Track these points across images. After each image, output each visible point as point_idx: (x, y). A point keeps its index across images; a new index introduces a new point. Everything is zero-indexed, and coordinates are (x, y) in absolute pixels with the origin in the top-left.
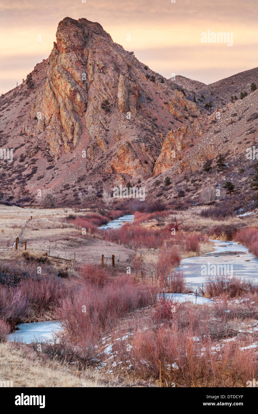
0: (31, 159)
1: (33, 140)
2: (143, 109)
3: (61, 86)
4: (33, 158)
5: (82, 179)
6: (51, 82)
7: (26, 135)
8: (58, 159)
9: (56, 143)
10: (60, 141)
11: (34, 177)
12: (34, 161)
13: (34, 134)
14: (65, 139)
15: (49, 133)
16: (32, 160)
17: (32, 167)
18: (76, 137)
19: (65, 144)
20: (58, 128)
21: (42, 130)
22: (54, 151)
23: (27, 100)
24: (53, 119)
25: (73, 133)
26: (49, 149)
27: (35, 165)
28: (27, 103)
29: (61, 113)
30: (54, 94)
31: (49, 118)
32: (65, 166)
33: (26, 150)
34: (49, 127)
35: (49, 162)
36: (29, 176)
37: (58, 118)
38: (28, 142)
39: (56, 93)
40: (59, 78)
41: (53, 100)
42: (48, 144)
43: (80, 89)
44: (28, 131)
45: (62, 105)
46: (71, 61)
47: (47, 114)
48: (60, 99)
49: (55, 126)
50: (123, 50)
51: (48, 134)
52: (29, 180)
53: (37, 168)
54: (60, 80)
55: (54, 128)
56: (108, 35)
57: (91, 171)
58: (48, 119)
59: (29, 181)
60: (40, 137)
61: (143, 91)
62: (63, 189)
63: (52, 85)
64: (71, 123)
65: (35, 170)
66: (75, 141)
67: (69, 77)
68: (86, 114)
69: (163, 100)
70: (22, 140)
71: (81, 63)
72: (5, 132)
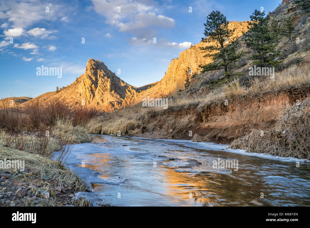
1: (76, 100)
2: (117, 91)
3: (87, 81)
6: (84, 80)
9: (84, 101)
13: (76, 98)
14: (87, 100)
15: (81, 97)
18: (91, 99)
19: (87, 102)
20: (85, 96)
21: (79, 97)
22: (83, 104)
23: (76, 87)
24: (83, 93)
25: (90, 98)
26: (81, 104)
29: (86, 91)
30: (85, 84)
33: (73, 103)
34: (82, 96)
37: (85, 93)
38: (74, 101)
40: (87, 78)
41: (84, 86)
42: (81, 102)
43: (94, 82)
44: (74, 97)
45: (87, 88)
46: (92, 73)
47: (82, 91)
48: (87, 86)
50: (111, 72)
56: (106, 66)
58: (82, 93)
60: (78, 99)
61: (117, 85)
64: (90, 94)
66: (91, 101)
67: (91, 78)
68: (96, 91)
69: (124, 89)
70: (72, 100)
71: (95, 74)
72: (66, 97)
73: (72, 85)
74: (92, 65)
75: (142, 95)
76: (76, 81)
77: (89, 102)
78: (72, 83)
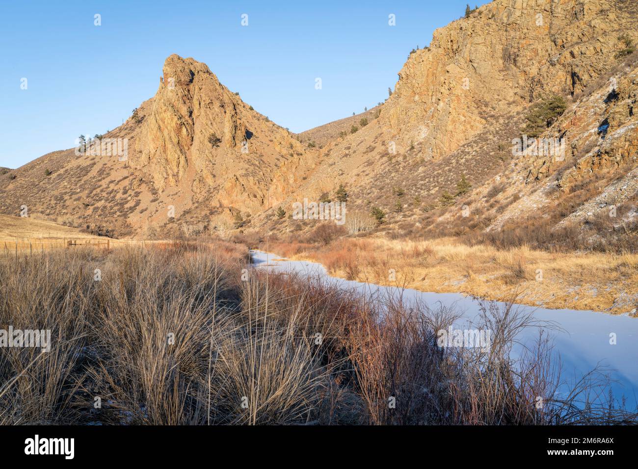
0: (134, 191)
1: (137, 173)
3: (167, 118)
4: (136, 190)
5: (188, 213)
6: (157, 116)
7: (131, 168)
8: (163, 192)
9: (160, 176)
10: (165, 174)
11: (137, 210)
12: (137, 194)
13: (138, 167)
14: (170, 172)
15: (153, 166)
16: (136, 193)
17: (135, 200)
18: (181, 170)
19: (171, 177)
20: (163, 161)
21: (146, 163)
22: (159, 183)
23: (132, 135)
24: (158, 152)
25: (178, 166)
26: (154, 182)
27: (138, 198)
28: (132, 138)
29: (167, 146)
30: (160, 127)
31: (155, 151)
32: (170, 199)
33: (130, 182)
34: (154, 160)
35: (154, 195)
36: (132, 209)
37: (163, 152)
38: (132, 175)
39: (162, 126)
40: (165, 111)
41: (159, 133)
42: (153, 178)
43: (186, 122)
44: (132, 164)
45: (167, 138)
46: (177, 95)
47: (152, 147)
48: (166, 133)
49: (160, 159)
50: (229, 90)
51: (153, 168)
52: (131, 212)
53: (140, 200)
54: (166, 113)
55: (159, 161)
56: (214, 75)
57: (196, 205)
58: (153, 151)
59: (131, 214)
60: (145, 170)
62: (168, 222)
63: (158, 118)
64: (177, 156)
65: (138, 203)
66: (181, 174)
67: (176, 111)
68: (192, 148)
69: (269, 138)
70: (125, 173)
71: (187, 98)
72: (109, 165)
73: (120, 130)
74: (176, 71)
75: (327, 155)
76: (133, 118)
77: (175, 175)
78: (120, 125)
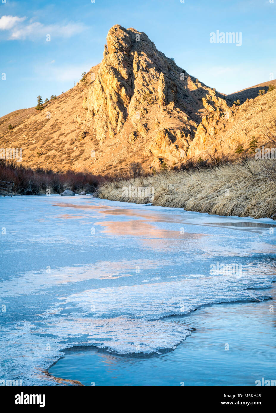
0: (79, 143)
1: (83, 127)
2: (180, 103)
3: (108, 80)
4: (81, 142)
5: (123, 161)
6: (100, 78)
7: (78, 123)
8: (103, 143)
9: (102, 129)
10: (105, 128)
11: (81, 158)
12: (82, 145)
13: (84, 122)
14: (109, 126)
15: (96, 120)
16: (81, 144)
17: (80, 150)
18: (119, 124)
19: (110, 130)
20: (105, 117)
21: (91, 119)
22: (100, 136)
23: (81, 95)
24: (100, 110)
25: (117, 121)
26: (96, 135)
27: (82, 148)
28: (81, 97)
29: (108, 104)
30: (102, 87)
31: (98, 108)
32: (108, 149)
33: (76, 135)
34: (97, 116)
35: (95, 146)
36: (77, 157)
37: (105, 108)
38: (79, 128)
39: (104, 87)
40: (107, 74)
41: (101, 92)
42: (95, 131)
43: (125, 83)
44: (79, 120)
45: (108, 97)
46: (119, 59)
47: (96, 104)
48: (107, 92)
49: (102, 115)
50: (165, 57)
51: (96, 122)
52: (76, 160)
53: (84, 150)
54: (108, 75)
55: (101, 116)
56: (152, 43)
57: (131, 154)
58: (96, 109)
59: (76, 162)
60: (89, 124)
61: (181, 89)
62: (106, 169)
63: (101, 80)
64: (116, 112)
65: (82, 152)
66: (119, 128)
67: (116, 73)
68: (130, 105)
69: (199, 97)
70: (73, 127)
71: (128, 62)
72: (60, 120)
73: (72, 91)
74: (118, 39)
75: (245, 110)
76: (82, 81)
77: (114, 130)
78: (72, 87)
